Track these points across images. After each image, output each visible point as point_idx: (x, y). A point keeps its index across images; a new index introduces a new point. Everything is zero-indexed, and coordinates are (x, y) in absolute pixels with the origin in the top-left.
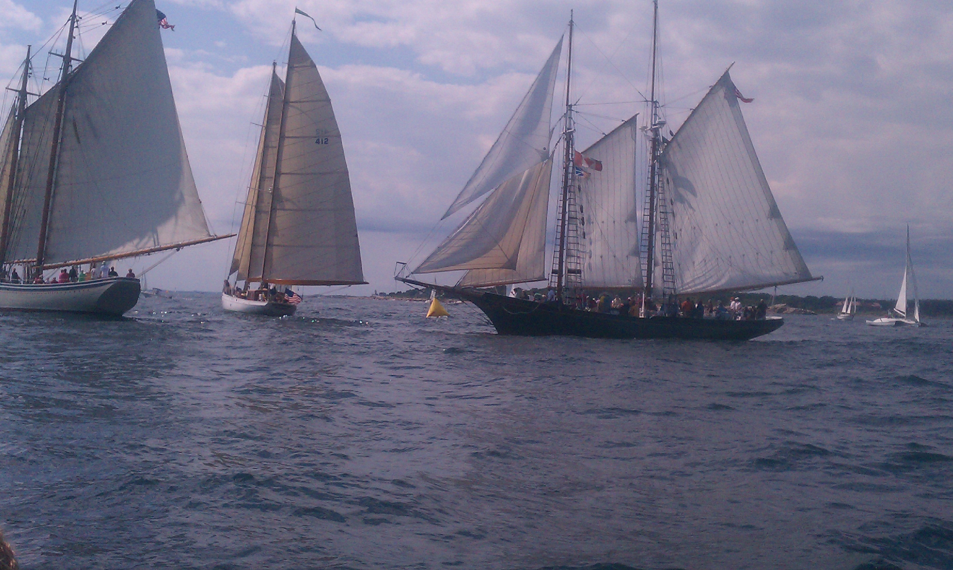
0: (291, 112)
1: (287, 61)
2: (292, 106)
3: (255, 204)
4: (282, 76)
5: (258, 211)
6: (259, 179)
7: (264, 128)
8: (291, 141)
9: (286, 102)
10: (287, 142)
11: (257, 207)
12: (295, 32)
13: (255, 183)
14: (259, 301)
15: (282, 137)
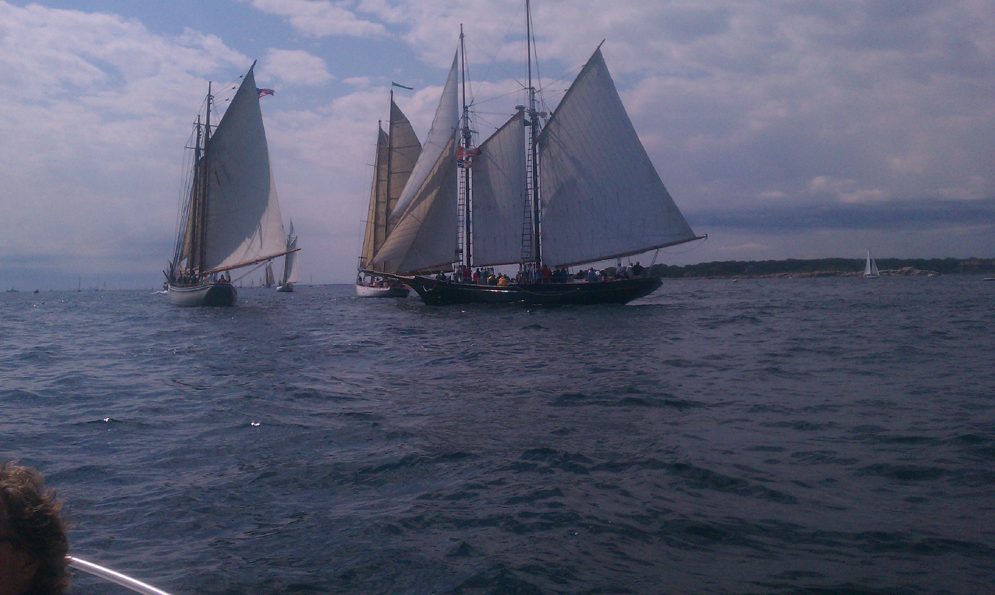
0: (394, 155)
1: (389, 119)
2: (394, 151)
3: (373, 221)
4: (387, 130)
5: (376, 226)
6: (375, 204)
7: (376, 167)
8: (396, 176)
9: (391, 149)
10: (393, 176)
11: (375, 223)
12: (393, 99)
13: (373, 207)
14: (384, 287)
15: (390, 173)
